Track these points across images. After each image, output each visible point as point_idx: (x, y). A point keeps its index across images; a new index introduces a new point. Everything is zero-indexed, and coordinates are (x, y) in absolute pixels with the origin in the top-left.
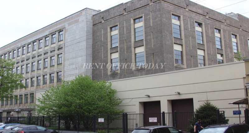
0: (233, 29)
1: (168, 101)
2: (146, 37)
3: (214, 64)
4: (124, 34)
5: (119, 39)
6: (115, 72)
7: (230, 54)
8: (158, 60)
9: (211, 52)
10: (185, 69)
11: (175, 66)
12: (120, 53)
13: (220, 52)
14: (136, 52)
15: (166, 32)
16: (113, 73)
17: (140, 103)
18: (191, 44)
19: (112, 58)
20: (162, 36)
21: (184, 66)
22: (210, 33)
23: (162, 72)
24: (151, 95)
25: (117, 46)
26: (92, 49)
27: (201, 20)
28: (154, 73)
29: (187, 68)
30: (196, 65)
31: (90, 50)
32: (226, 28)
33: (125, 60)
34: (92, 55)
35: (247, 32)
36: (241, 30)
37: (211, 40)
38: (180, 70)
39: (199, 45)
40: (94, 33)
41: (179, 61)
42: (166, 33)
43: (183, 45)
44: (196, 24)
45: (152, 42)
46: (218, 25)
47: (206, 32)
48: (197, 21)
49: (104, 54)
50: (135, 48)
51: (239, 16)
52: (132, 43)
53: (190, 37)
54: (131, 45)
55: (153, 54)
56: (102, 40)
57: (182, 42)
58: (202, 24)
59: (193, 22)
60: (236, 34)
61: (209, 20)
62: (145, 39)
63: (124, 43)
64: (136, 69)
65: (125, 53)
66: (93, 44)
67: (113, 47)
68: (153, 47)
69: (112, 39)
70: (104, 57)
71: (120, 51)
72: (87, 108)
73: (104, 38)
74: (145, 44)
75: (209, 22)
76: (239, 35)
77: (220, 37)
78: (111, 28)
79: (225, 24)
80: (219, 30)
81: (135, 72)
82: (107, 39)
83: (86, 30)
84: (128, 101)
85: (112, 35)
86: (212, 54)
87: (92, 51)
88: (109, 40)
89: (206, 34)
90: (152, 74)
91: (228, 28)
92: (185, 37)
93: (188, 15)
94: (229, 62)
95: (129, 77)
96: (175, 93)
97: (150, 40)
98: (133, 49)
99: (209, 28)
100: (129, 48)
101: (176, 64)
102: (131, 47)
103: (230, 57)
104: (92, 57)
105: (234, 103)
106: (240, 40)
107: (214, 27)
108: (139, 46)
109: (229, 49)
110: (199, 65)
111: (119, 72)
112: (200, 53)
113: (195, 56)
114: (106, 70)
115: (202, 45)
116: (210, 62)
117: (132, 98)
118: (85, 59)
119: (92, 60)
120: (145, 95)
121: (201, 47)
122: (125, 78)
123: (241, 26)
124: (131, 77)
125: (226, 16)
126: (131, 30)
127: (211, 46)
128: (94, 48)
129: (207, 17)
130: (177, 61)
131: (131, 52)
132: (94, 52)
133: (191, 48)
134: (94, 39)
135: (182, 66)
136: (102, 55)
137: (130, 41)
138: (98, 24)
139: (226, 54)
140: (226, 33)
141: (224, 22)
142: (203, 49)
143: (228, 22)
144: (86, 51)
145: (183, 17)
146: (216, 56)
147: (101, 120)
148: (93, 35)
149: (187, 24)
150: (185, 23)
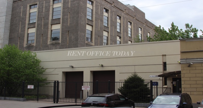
0: (130, 17)
1: (91, 71)
2: (63, 16)
3: (114, 44)
4: (43, 12)
5: (38, 16)
6: (30, 45)
7: (126, 38)
8: (72, 37)
9: (113, 34)
10: (93, 46)
11: (86, 43)
12: (37, 29)
13: (119, 35)
14: (52, 29)
15: (82, 13)
16: (29, 45)
17: (63, 72)
18: (99, 26)
19: (28, 33)
20: (78, 17)
21: (92, 43)
22: (114, 19)
23: (75, 47)
24: (74, 66)
25: (35, 22)
26: (10, 23)
27: (108, 7)
28: (68, 48)
29: (95, 46)
30: (101, 44)
31: (9, 24)
32: (125, 16)
33: (42, 35)
34: (9, 29)
35: (139, 21)
36: (135, 19)
37: (114, 24)
38: (89, 46)
39: (105, 27)
40: (14, 9)
41: (89, 39)
42: (81, 15)
43: (93, 26)
44: (104, 10)
45: (69, 21)
46: (120, 13)
47: (111, 17)
48: (105, 8)
49: (22, 28)
50: (52, 25)
51: (135, 8)
52: (49, 20)
53: (99, 20)
54: (48, 22)
55: (69, 31)
56: (21, 16)
57: (93, 24)
58: (108, 10)
59: (102, 8)
60: (131, 22)
61: (114, 8)
62: (62, 18)
63: (42, 20)
64: (51, 43)
65: (41, 29)
66: (11, 19)
67: (30, 23)
68: (68, 25)
69: (31, 15)
70: (21, 31)
71: (38, 26)
72: (16, 75)
73: (23, 14)
74: (62, 22)
75: (114, 9)
76: (134, 23)
77: (120, 23)
78: (30, 6)
79: (125, 13)
80: (120, 17)
81: (49, 46)
82: (26, 15)
83: (6, 5)
84: (51, 70)
85: (30, 12)
86: (113, 36)
87: (10, 25)
88: (28, 16)
89: (111, 19)
90: (65, 48)
91: (127, 16)
92: (96, 20)
93: (99, 2)
94: (125, 43)
95: (44, 50)
96: (99, 65)
97: (67, 19)
98: (50, 26)
99: (114, 15)
100: (46, 25)
101: (87, 42)
102: (48, 24)
103: (126, 39)
104: (10, 30)
105: (159, 76)
106: (133, 27)
107: (117, 14)
108: (55, 23)
109: (126, 33)
110: (104, 44)
111: (35, 45)
112: (105, 34)
113: (101, 37)
114: (22, 43)
115: (107, 28)
116: (112, 42)
117: (56, 68)
118: (3, 31)
119: (9, 33)
120: (70, 66)
121: (106, 29)
122: (40, 50)
123: (135, 16)
124: (46, 50)
125: (126, 6)
126: (49, 9)
127: (114, 29)
128: (12, 22)
129: (113, 5)
130: (87, 38)
131: (48, 28)
132: (11, 25)
133: (99, 29)
134: (12, 15)
135: (91, 44)
136: (20, 29)
137: (48, 19)
138: (18, 2)
139: (123, 37)
140: (125, 20)
141: (124, 11)
142: (108, 31)
143: (127, 11)
144: (4, 24)
145: (96, 3)
146: (116, 37)
147: (31, 87)
148: (12, 11)
149: (98, 9)
150: (97, 8)
